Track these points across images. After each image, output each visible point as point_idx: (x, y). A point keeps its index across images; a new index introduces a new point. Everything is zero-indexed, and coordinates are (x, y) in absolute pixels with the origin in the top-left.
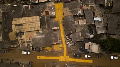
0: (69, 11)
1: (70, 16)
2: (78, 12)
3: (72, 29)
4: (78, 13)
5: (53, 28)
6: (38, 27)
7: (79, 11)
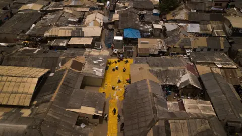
0: (150, 70)
1: (151, 81)
2: (180, 78)
3: (153, 122)
4: (181, 82)
5: (79, 108)
6: (26, 93)
7: (183, 74)
